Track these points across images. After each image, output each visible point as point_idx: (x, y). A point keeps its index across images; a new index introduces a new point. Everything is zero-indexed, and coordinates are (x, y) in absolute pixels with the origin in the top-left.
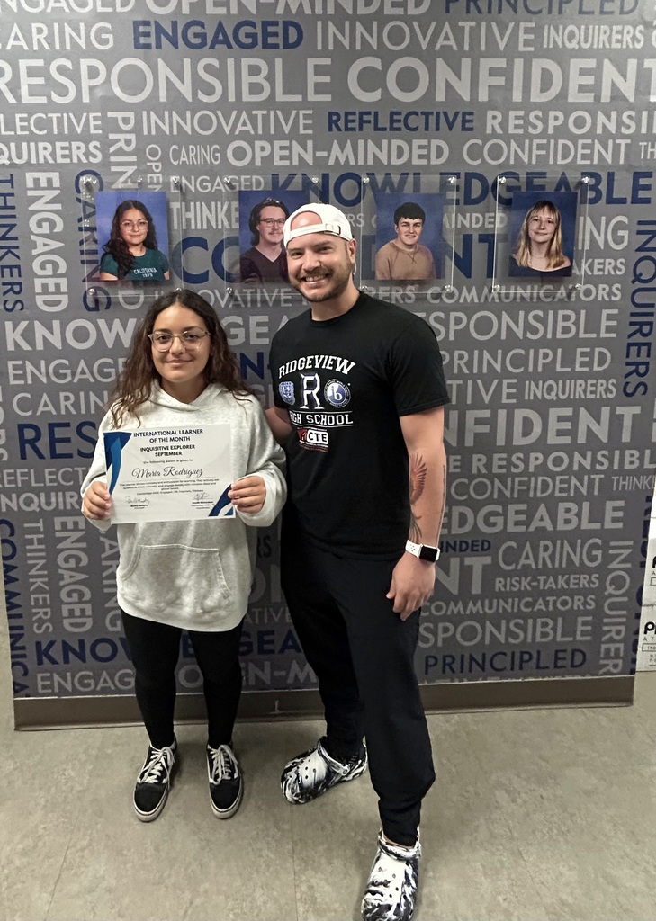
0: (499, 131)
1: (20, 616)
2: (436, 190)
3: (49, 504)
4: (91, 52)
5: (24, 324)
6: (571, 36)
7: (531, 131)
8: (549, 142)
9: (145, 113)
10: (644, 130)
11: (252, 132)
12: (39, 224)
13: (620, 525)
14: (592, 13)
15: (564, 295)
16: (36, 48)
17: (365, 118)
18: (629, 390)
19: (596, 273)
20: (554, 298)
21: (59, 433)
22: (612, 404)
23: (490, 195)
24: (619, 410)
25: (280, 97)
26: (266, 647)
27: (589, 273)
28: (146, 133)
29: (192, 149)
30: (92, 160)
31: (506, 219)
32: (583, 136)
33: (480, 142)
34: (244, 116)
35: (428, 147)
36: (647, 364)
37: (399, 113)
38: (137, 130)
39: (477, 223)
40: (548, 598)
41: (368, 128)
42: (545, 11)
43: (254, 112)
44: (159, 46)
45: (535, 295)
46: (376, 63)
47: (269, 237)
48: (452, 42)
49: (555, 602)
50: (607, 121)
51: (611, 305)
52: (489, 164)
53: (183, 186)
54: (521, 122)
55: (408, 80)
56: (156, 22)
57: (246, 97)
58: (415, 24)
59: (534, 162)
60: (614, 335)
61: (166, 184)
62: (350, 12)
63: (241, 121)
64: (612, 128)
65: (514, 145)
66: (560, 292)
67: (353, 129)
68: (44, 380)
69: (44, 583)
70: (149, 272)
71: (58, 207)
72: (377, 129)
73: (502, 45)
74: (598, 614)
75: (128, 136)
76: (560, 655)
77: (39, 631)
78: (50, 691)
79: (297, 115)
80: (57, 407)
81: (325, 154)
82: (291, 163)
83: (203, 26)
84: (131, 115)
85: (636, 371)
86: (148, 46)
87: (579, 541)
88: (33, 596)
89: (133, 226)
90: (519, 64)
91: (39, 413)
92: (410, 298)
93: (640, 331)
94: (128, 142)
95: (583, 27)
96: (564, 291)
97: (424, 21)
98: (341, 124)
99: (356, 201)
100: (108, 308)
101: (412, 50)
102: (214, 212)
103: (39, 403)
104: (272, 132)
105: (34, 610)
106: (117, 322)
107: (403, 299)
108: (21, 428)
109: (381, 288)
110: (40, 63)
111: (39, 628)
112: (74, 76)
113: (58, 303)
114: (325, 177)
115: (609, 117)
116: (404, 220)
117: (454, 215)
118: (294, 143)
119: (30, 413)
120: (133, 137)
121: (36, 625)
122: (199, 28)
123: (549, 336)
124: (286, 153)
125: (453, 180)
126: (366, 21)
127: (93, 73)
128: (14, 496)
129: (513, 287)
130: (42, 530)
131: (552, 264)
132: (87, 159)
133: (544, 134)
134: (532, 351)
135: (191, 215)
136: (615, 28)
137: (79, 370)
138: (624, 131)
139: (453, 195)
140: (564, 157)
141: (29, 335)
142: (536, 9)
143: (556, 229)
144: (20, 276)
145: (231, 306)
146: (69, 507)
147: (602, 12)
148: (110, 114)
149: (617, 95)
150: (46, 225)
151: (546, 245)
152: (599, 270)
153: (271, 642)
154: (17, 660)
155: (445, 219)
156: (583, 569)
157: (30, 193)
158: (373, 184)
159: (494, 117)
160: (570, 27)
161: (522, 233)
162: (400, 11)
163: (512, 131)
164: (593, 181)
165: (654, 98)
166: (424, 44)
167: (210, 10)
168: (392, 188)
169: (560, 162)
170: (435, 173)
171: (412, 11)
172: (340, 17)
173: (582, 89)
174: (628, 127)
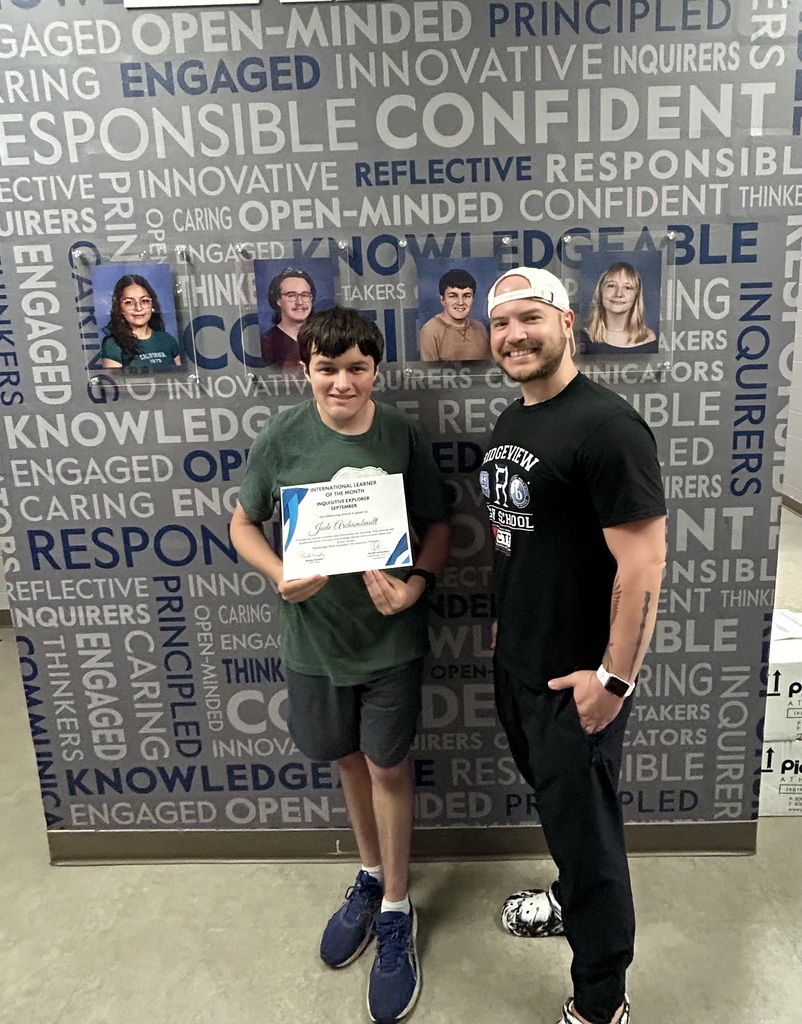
0: (563, 179)
1: (46, 742)
2: (488, 252)
3: (68, 619)
4: (75, 104)
5: (24, 419)
6: (648, 58)
7: (603, 177)
8: (625, 190)
9: (141, 172)
10: (744, 172)
11: (267, 190)
12: (33, 305)
13: (733, 648)
14: (673, 29)
15: (653, 375)
16: (12, 100)
17: (400, 168)
18: (739, 487)
19: (690, 348)
20: (639, 379)
21: (73, 540)
22: (718, 505)
23: (556, 256)
24: (727, 512)
25: (297, 147)
26: (322, 780)
27: (682, 348)
28: (144, 196)
29: (199, 213)
30: (85, 229)
31: (576, 285)
32: (669, 182)
33: (540, 193)
34: (256, 171)
35: (477, 202)
36: (759, 457)
37: (440, 162)
38: (134, 192)
40: (649, 732)
41: (404, 180)
42: (614, 28)
43: (268, 167)
44: (152, 93)
45: (616, 376)
46: (408, 101)
47: (292, 314)
48: (500, 73)
49: (657, 736)
50: (699, 162)
51: (711, 386)
52: (551, 220)
53: (191, 255)
54: (590, 167)
55: (448, 120)
56: (147, 65)
57: (258, 149)
58: (454, 52)
59: (608, 215)
60: (716, 423)
61: (171, 255)
62: (374, 40)
63: (253, 179)
64: (704, 170)
65: (582, 195)
66: (647, 371)
67: (386, 183)
68: (53, 482)
69: (70, 705)
70: (157, 357)
71: (52, 284)
72: (414, 181)
73: (562, 74)
74: (711, 750)
75: (125, 200)
76: (667, 796)
77: (69, 759)
78: (86, 823)
79: (319, 167)
80: (69, 512)
81: (354, 213)
82: (315, 225)
83: (201, 67)
84: (126, 175)
85: (746, 465)
86: (139, 94)
87: (684, 666)
88: (59, 721)
89: (136, 305)
90: (584, 96)
91: (49, 518)
92: (465, 382)
93: (749, 417)
94: (125, 207)
96: (651, 371)
98: (372, 177)
99: (393, 270)
100: (116, 399)
101: (453, 84)
102: (228, 286)
103: (49, 507)
104: (290, 189)
105: (61, 736)
106: (127, 415)
107: (458, 384)
108: (32, 534)
109: (431, 372)
110: (19, 118)
111: (69, 755)
112: (58, 131)
113: (60, 394)
114: (356, 241)
115: (699, 157)
116: (450, 290)
118: (317, 201)
119: (40, 518)
120: (129, 201)
121: (65, 752)
122: (197, 68)
124: (308, 213)
125: (506, 240)
126: (394, 52)
127: (80, 127)
128: (30, 610)
130: (63, 647)
131: (634, 339)
132: (81, 228)
133: (619, 181)
135: (202, 290)
136: (703, 46)
137: (90, 470)
138: (720, 173)
139: (509, 257)
140: (646, 207)
141: (31, 431)
142: (604, 27)
143: (637, 296)
144: (16, 365)
145: (255, 395)
146: (90, 623)
147: (685, 27)
148: (102, 176)
149: (709, 129)
150: (40, 306)
151: (626, 315)
152: (694, 344)
153: (328, 775)
154: (47, 790)
156: (690, 698)
157: (20, 270)
158: (413, 247)
159: (556, 162)
160: (645, 48)
161: (594, 302)
162: (434, 37)
163: (578, 178)
164: (682, 237)
165: (756, 132)
166: (466, 77)
167: (209, 47)
168: (437, 253)
169: (640, 214)
170: (488, 234)
171: (449, 36)
172: (363, 48)
173: (665, 123)
174: (725, 168)
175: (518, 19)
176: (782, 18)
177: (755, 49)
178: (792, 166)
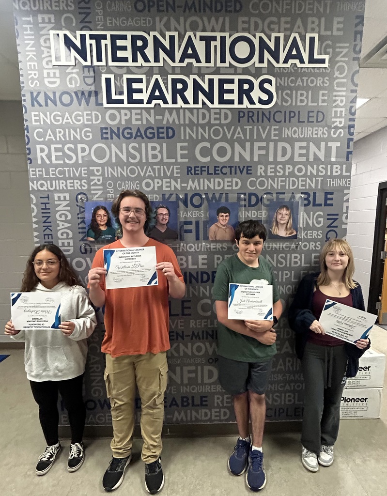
0: (263, 174)
2: (235, 200)
4: (82, 141)
6: (295, 132)
7: (278, 174)
8: (286, 179)
9: (106, 167)
10: (329, 174)
11: (153, 176)
12: (60, 216)
14: (304, 122)
15: (295, 247)
16: (58, 140)
17: (203, 169)
20: (289, 249)
23: (260, 202)
25: (165, 160)
27: (306, 237)
28: (106, 176)
29: (127, 183)
30: (83, 188)
31: (267, 214)
32: (302, 176)
33: (255, 179)
34: (150, 168)
35: (232, 182)
37: (219, 167)
38: (102, 175)
39: (254, 215)
40: (291, 384)
41: (205, 173)
42: (283, 120)
43: (154, 167)
44: (112, 138)
45: (281, 247)
46: (208, 145)
47: (161, 222)
48: (241, 135)
49: (294, 386)
50: (313, 170)
51: (316, 251)
52: (258, 189)
54: (273, 170)
55: (222, 152)
56: (111, 128)
57: (151, 160)
58: (225, 128)
59: (279, 188)
63: (148, 171)
64: (315, 172)
65: (270, 180)
67: (198, 174)
70: (108, 237)
71: (69, 208)
72: (208, 174)
73: (264, 136)
75: (99, 178)
76: (297, 410)
79: (173, 168)
81: (186, 185)
82: (171, 189)
83: (131, 129)
84: (100, 168)
86: (107, 138)
89: (101, 217)
90: (272, 144)
92: (225, 248)
94: (99, 180)
95: (300, 128)
96: (294, 246)
97: (229, 126)
98: (193, 172)
99: (200, 205)
100: (90, 253)
101: (224, 139)
104: (162, 175)
107: (222, 249)
109: (212, 244)
110: (60, 146)
112: (75, 151)
113: (69, 251)
114: (186, 195)
115: (313, 168)
116: (221, 214)
117: (244, 212)
118: (172, 180)
120: (101, 178)
122: (129, 130)
123: (288, 266)
124: (168, 184)
125: (242, 196)
126: (203, 127)
127: (83, 150)
129: (271, 244)
131: (288, 233)
132: (81, 187)
133: (284, 175)
134: (280, 272)
136: (315, 129)
138: (320, 174)
139: (243, 203)
140: (293, 185)
142: (279, 120)
143: (290, 218)
144: (52, 239)
147: (308, 122)
148: (91, 168)
149: (316, 158)
150: (63, 216)
151: (285, 225)
152: (310, 236)
155: (240, 214)
157: (56, 203)
158: (207, 198)
159: (261, 168)
160: (294, 129)
161: (274, 220)
162: (218, 122)
163: (269, 174)
164: (306, 196)
165: (333, 159)
166: (229, 136)
167: (134, 122)
168: (216, 200)
169: (291, 188)
170: (235, 193)
171: (223, 122)
172: (191, 125)
173: (300, 155)
174: (322, 172)
175: (249, 116)
176: (343, 120)
177: (333, 130)
178: (346, 172)
